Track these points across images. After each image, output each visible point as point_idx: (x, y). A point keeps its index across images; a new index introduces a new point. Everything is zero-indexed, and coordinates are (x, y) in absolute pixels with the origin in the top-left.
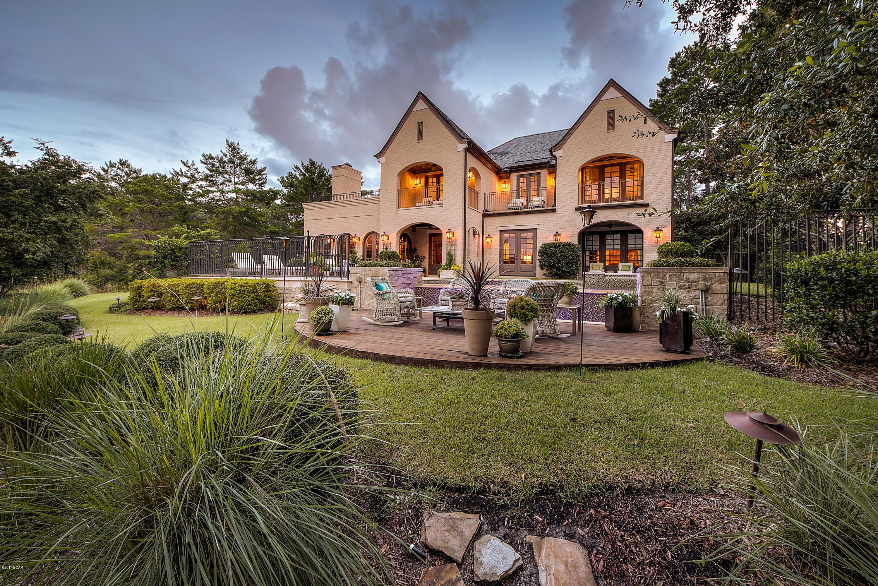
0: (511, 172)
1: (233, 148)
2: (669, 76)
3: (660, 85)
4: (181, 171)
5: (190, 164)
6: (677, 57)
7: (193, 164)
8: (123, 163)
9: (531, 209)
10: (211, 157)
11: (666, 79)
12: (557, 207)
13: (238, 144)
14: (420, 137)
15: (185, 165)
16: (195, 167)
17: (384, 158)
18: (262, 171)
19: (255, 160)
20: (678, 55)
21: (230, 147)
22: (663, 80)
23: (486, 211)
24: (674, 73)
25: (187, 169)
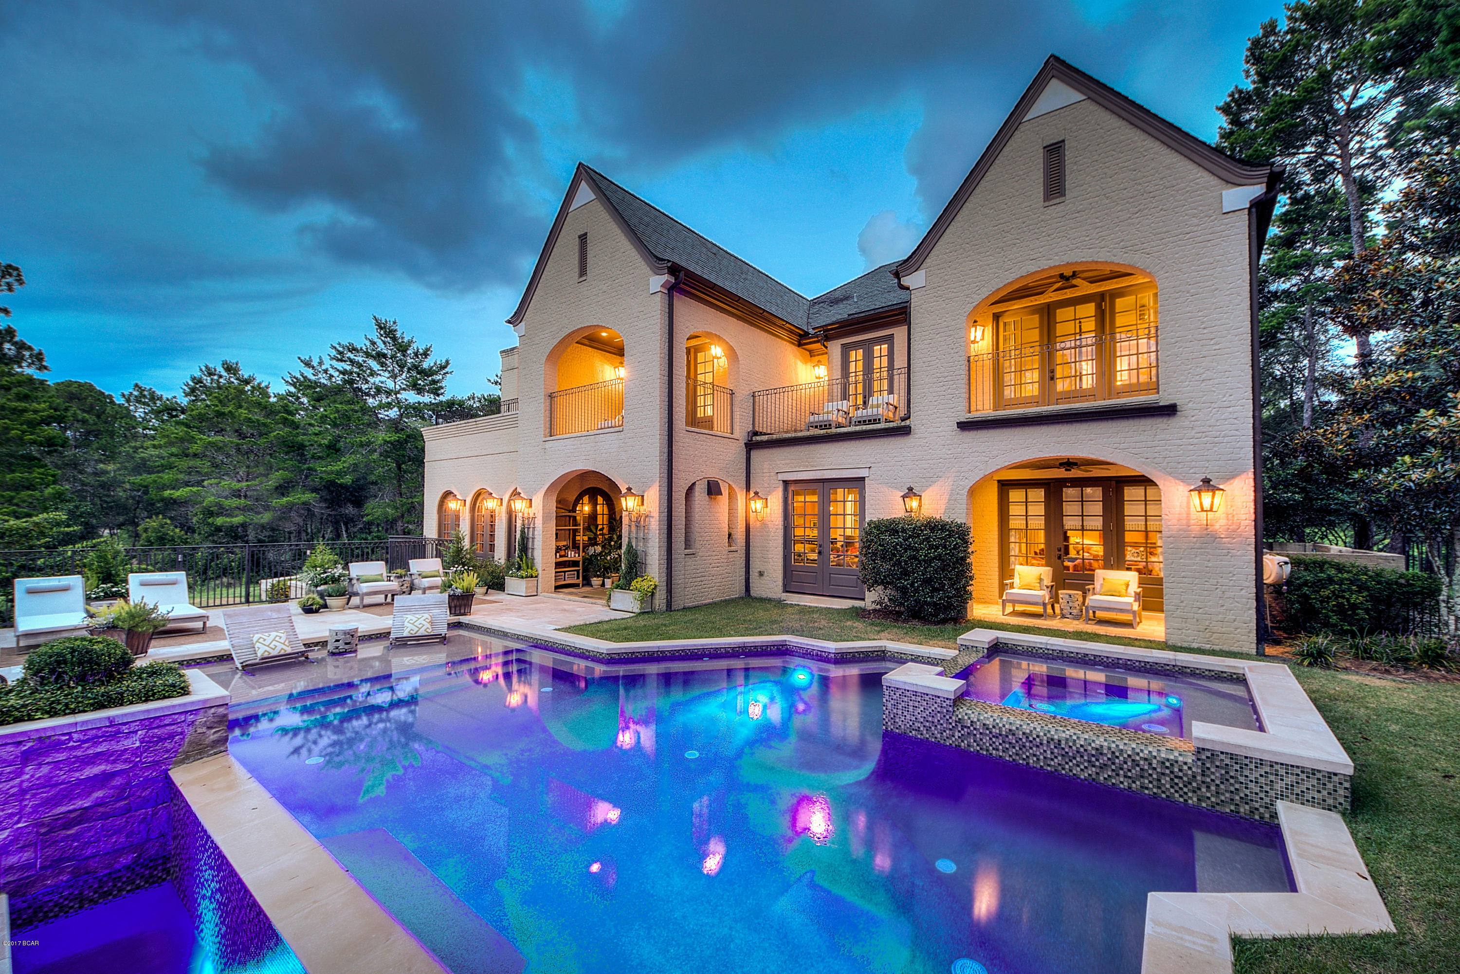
0: (828, 338)
1: (387, 331)
2: (1248, 85)
3: (1226, 109)
4: (302, 374)
5: (315, 363)
6: (1266, 35)
7: (321, 363)
8: (230, 368)
9: (858, 428)
10: (353, 349)
11: (1240, 92)
12: (912, 422)
13: (395, 323)
14: (583, 271)
15: (308, 364)
16: (324, 367)
17: (523, 323)
18: (443, 367)
19: (427, 350)
20: (1271, 29)
21: (381, 328)
22: (1232, 95)
23: (756, 434)
24: (1263, 78)
25: (311, 371)
